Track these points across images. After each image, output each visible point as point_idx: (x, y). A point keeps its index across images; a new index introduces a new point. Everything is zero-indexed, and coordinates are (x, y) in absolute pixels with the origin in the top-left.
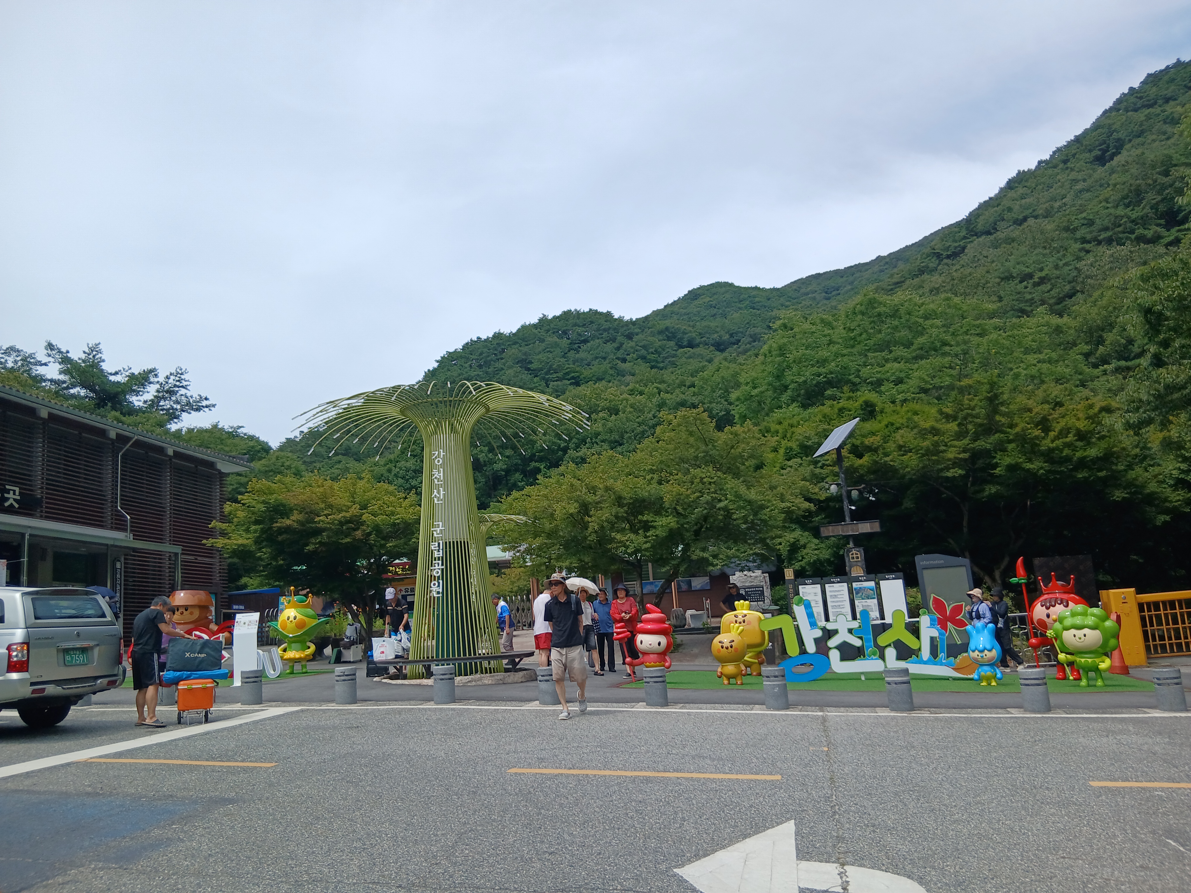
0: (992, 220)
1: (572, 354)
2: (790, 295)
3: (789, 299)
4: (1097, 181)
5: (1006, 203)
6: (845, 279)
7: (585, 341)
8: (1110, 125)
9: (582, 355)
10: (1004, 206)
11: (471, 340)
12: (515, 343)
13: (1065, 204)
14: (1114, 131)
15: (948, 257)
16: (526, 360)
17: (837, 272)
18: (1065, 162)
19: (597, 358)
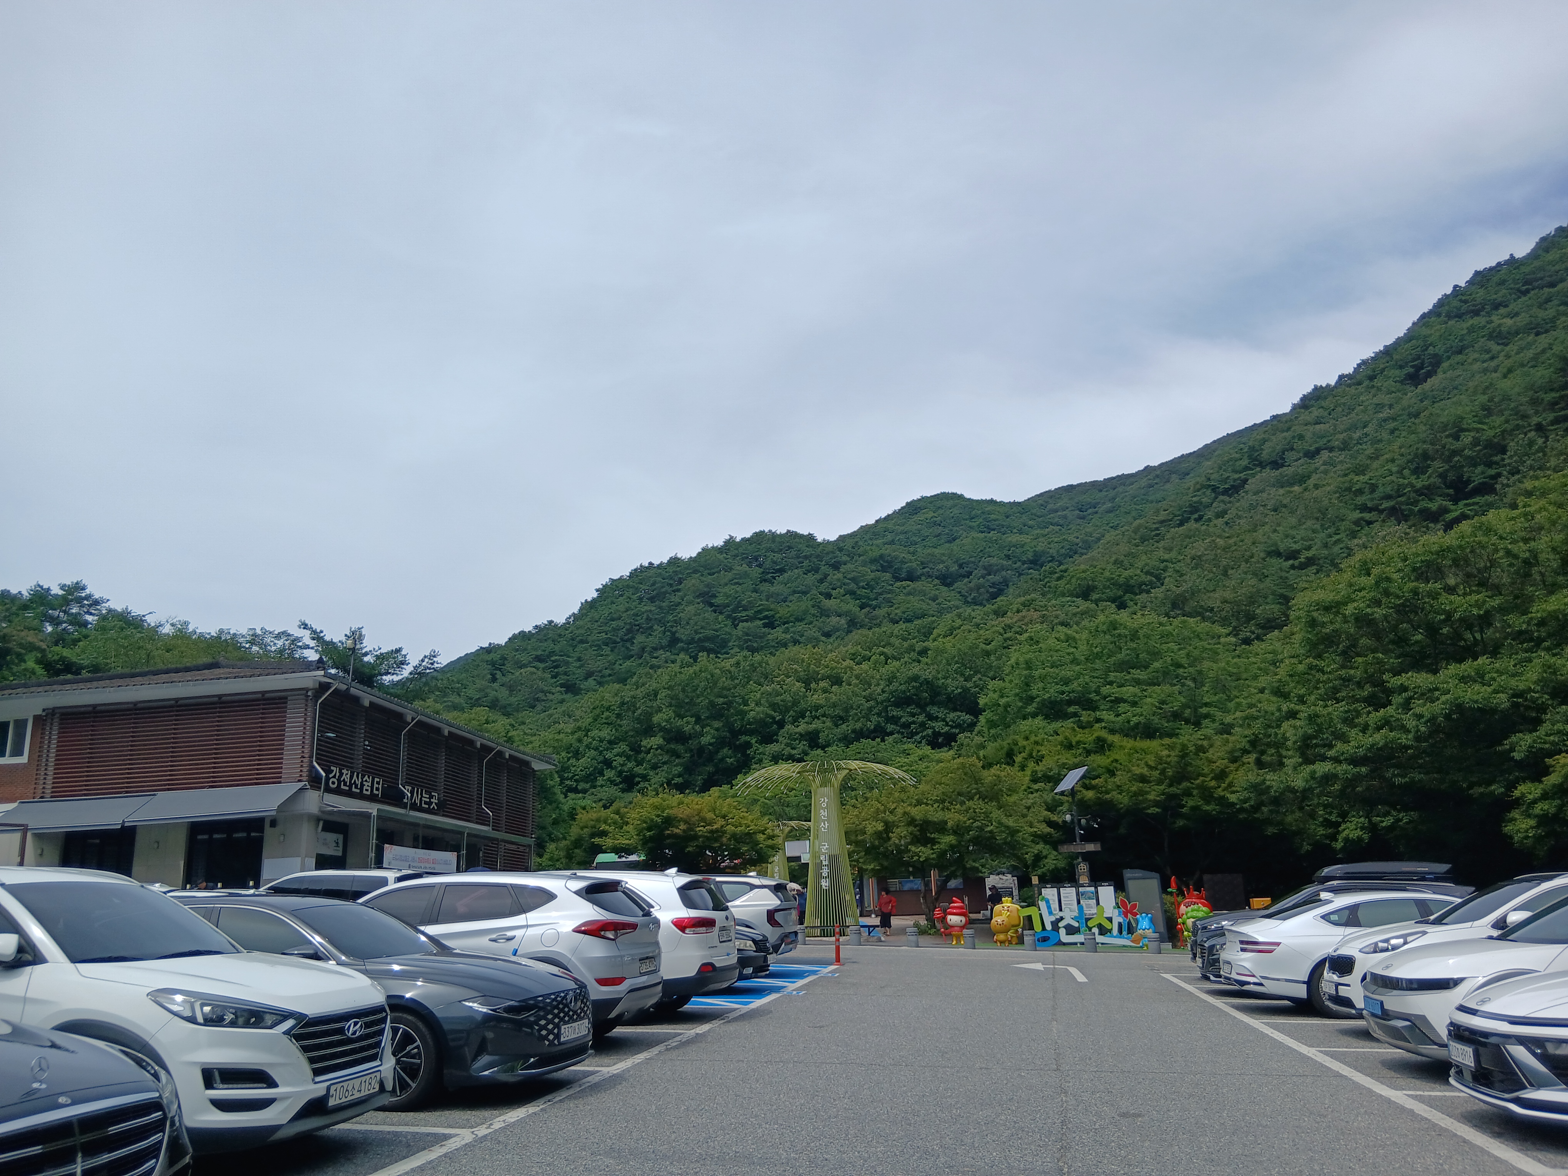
0: (1279, 448)
1: (765, 587)
2: (1034, 511)
3: (1033, 517)
4: (1403, 410)
5: (1298, 429)
6: (1104, 493)
7: (782, 571)
8: (1425, 337)
9: (776, 588)
10: (1294, 431)
11: (641, 566)
12: (695, 571)
13: (1366, 435)
14: (1430, 345)
15: (1226, 492)
16: (709, 592)
17: (1094, 484)
18: (1371, 378)
19: (795, 592)
